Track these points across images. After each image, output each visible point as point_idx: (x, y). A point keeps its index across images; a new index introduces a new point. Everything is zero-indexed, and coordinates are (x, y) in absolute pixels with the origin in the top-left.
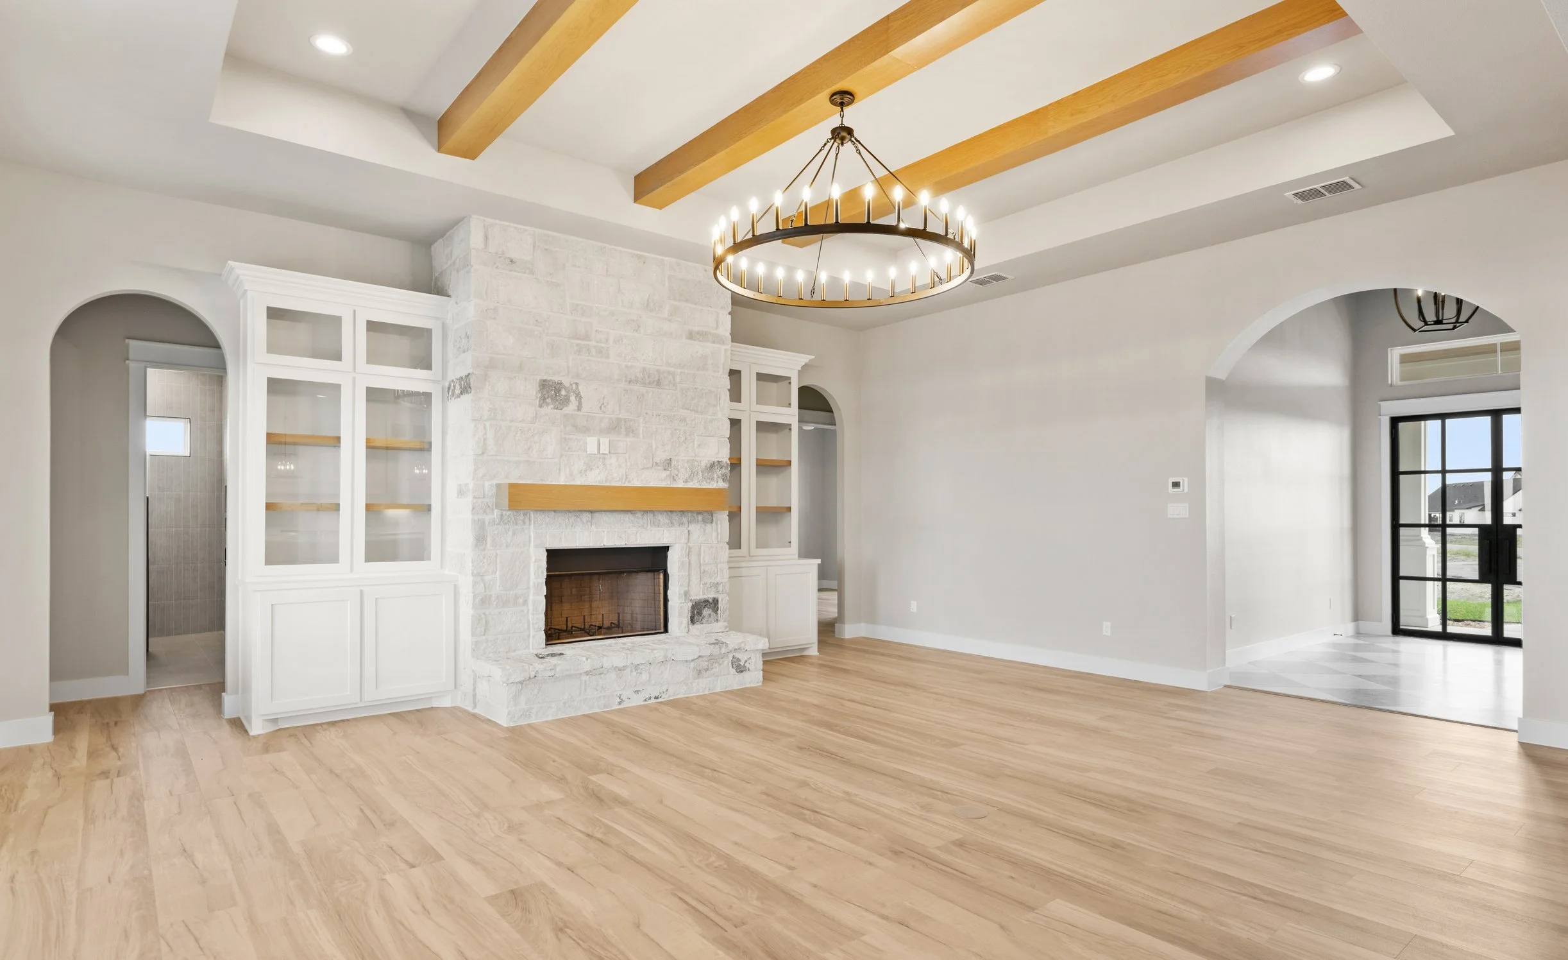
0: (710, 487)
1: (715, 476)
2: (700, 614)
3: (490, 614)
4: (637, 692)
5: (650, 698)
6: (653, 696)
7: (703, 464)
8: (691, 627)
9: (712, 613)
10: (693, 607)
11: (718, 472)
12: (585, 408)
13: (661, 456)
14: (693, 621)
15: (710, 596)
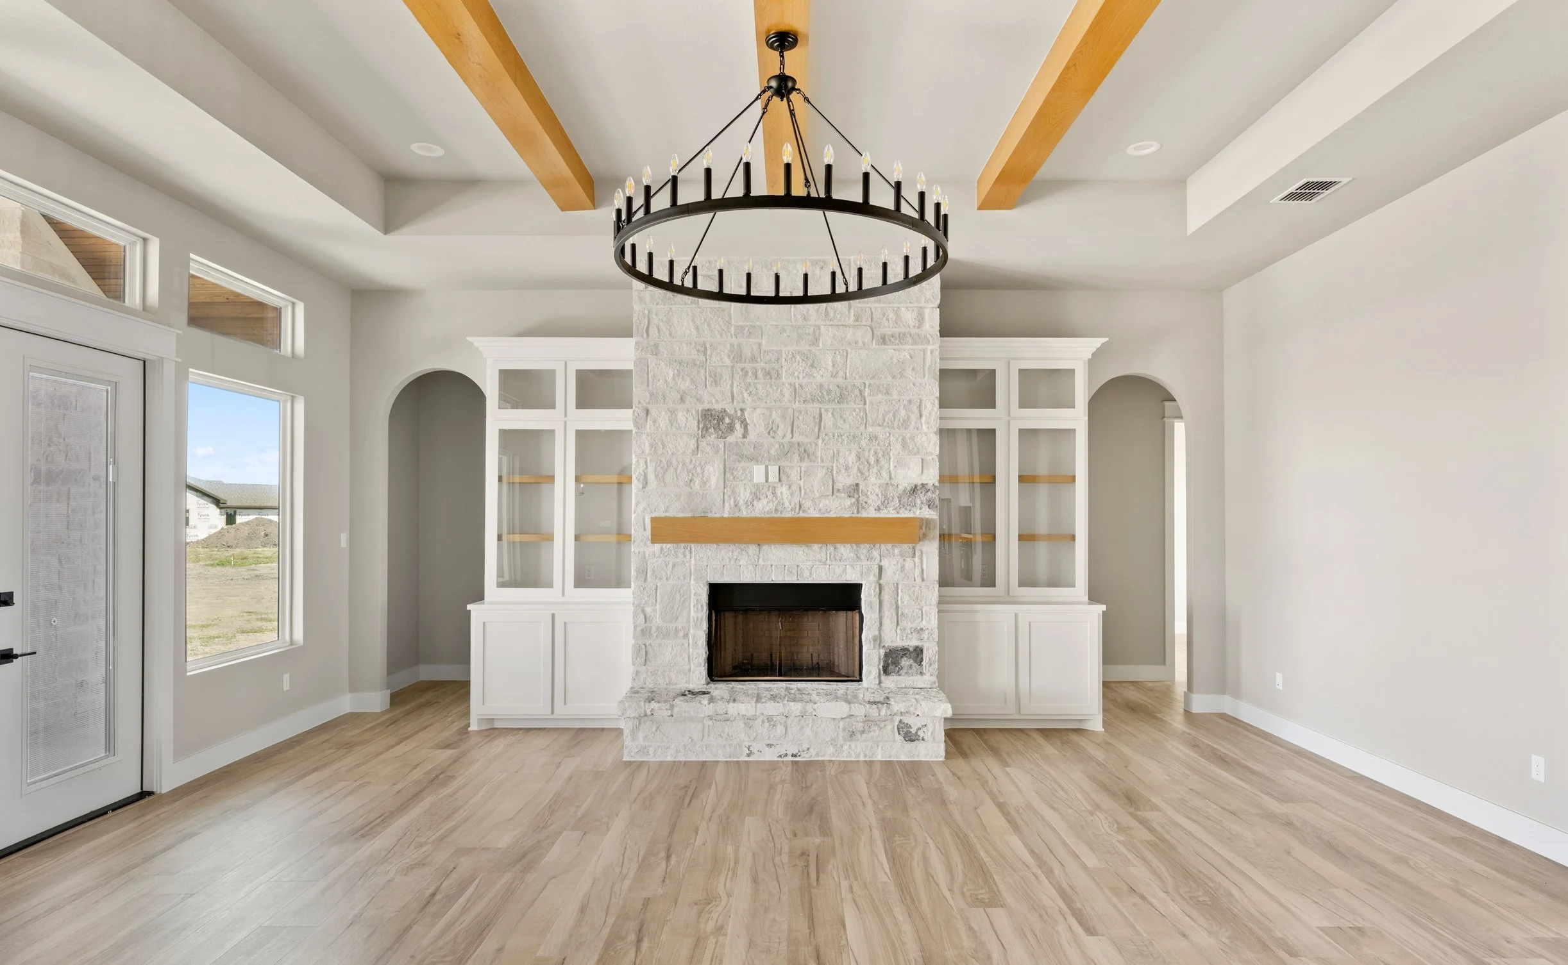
0: (911, 515)
1: (918, 502)
2: (896, 663)
3: (650, 645)
4: (770, 745)
5: (786, 755)
6: (790, 753)
7: (901, 488)
8: (883, 677)
9: (914, 664)
10: (886, 655)
11: (922, 497)
12: (752, 436)
13: (844, 480)
14: (886, 671)
15: (912, 643)
